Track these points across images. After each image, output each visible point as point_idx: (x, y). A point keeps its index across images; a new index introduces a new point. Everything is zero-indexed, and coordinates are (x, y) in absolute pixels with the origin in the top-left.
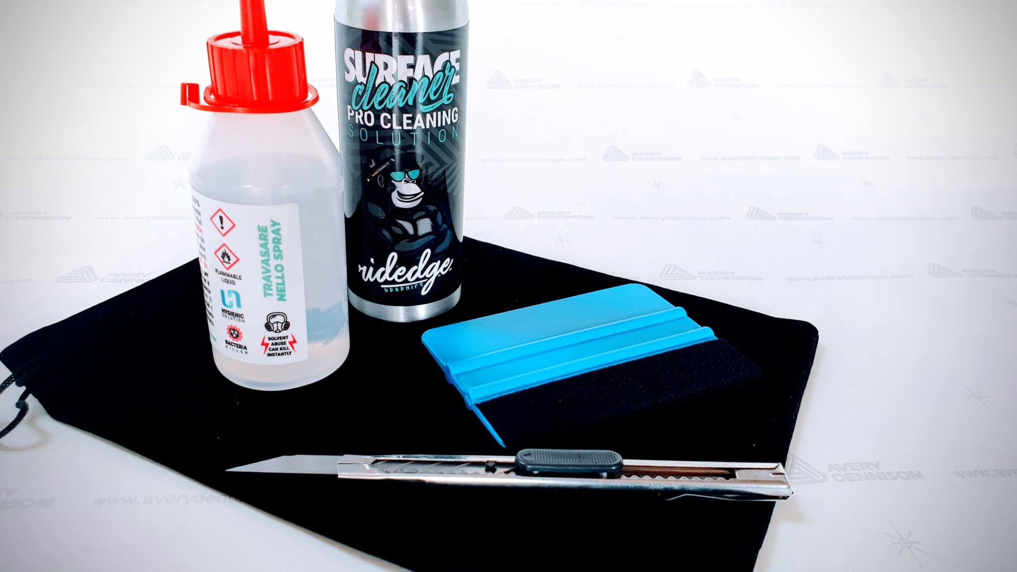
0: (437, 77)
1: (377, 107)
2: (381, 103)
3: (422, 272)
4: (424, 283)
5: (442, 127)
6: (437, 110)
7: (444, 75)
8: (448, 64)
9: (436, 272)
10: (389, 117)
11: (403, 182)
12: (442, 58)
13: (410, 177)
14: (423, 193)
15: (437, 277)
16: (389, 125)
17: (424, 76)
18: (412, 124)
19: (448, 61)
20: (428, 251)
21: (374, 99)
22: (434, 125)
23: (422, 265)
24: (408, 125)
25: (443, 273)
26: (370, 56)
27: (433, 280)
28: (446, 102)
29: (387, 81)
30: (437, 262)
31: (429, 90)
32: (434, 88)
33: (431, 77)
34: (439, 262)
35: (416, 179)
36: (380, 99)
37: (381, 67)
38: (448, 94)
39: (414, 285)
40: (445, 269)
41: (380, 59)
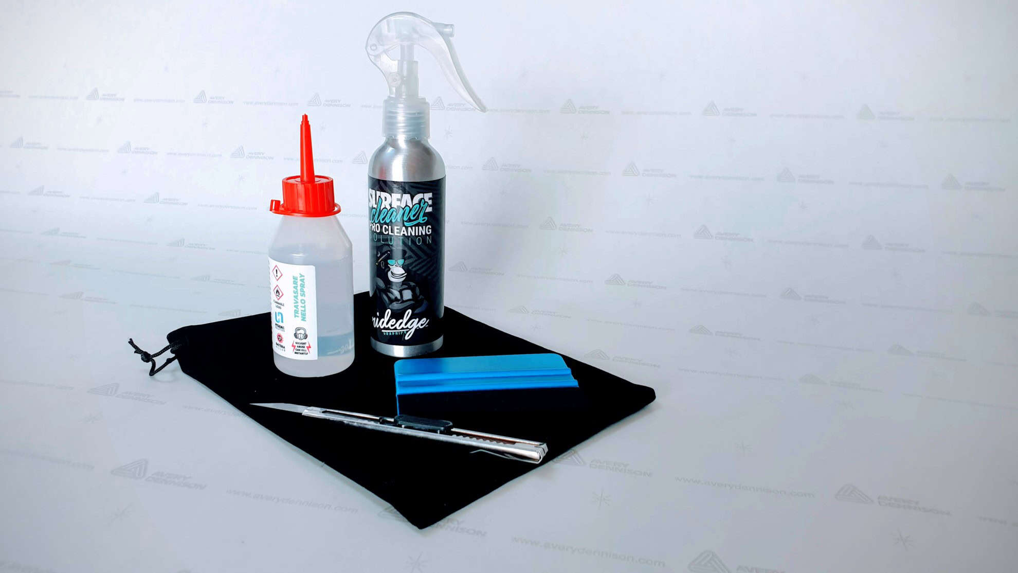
0: (415, 207)
1: (382, 222)
2: (383, 220)
3: (406, 324)
4: (407, 332)
5: (419, 236)
6: (415, 226)
7: (420, 206)
8: (423, 200)
9: (415, 326)
10: (387, 227)
11: (394, 266)
12: (418, 197)
14: (406, 274)
15: (416, 329)
16: (387, 232)
17: (406, 206)
18: (400, 233)
19: (422, 199)
20: (410, 311)
21: (380, 217)
22: (413, 234)
23: (405, 320)
24: (397, 233)
25: (421, 327)
26: (378, 193)
27: (413, 330)
28: (422, 222)
29: (386, 207)
30: (416, 319)
31: (410, 214)
32: (413, 213)
33: (411, 206)
34: (417, 319)
35: (402, 265)
36: (383, 217)
37: (384, 199)
38: (423, 217)
39: (400, 332)
40: (422, 325)
41: (383, 195)
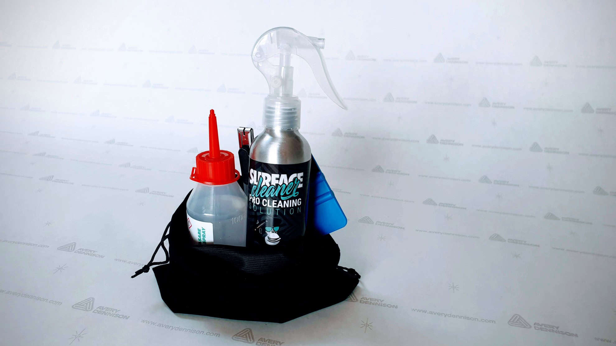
0: (290, 184)
1: (262, 196)
2: (263, 194)
5: (292, 207)
7: (294, 184)
8: (296, 179)
11: (271, 232)
12: (293, 176)
13: (275, 230)
17: (283, 183)
19: (296, 177)
21: (260, 192)
26: (260, 173)
28: (295, 196)
31: (286, 190)
32: (288, 189)
33: (287, 184)
35: (277, 231)
37: (264, 178)
38: (296, 192)
41: (264, 175)
